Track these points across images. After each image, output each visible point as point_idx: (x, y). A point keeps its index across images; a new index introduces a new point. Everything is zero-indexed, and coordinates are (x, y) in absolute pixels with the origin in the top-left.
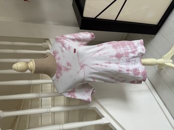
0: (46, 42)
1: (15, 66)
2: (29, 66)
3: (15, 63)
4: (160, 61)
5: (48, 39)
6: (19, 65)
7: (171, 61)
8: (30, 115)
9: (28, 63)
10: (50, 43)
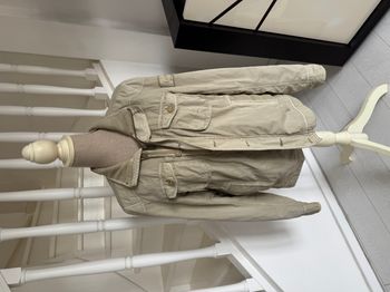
0: (93, 68)
1: (28, 150)
2: (60, 150)
3: (27, 143)
4: (342, 137)
5: (97, 61)
6: (38, 148)
7: (365, 135)
8: (57, 237)
9: (56, 143)
10: (103, 69)
